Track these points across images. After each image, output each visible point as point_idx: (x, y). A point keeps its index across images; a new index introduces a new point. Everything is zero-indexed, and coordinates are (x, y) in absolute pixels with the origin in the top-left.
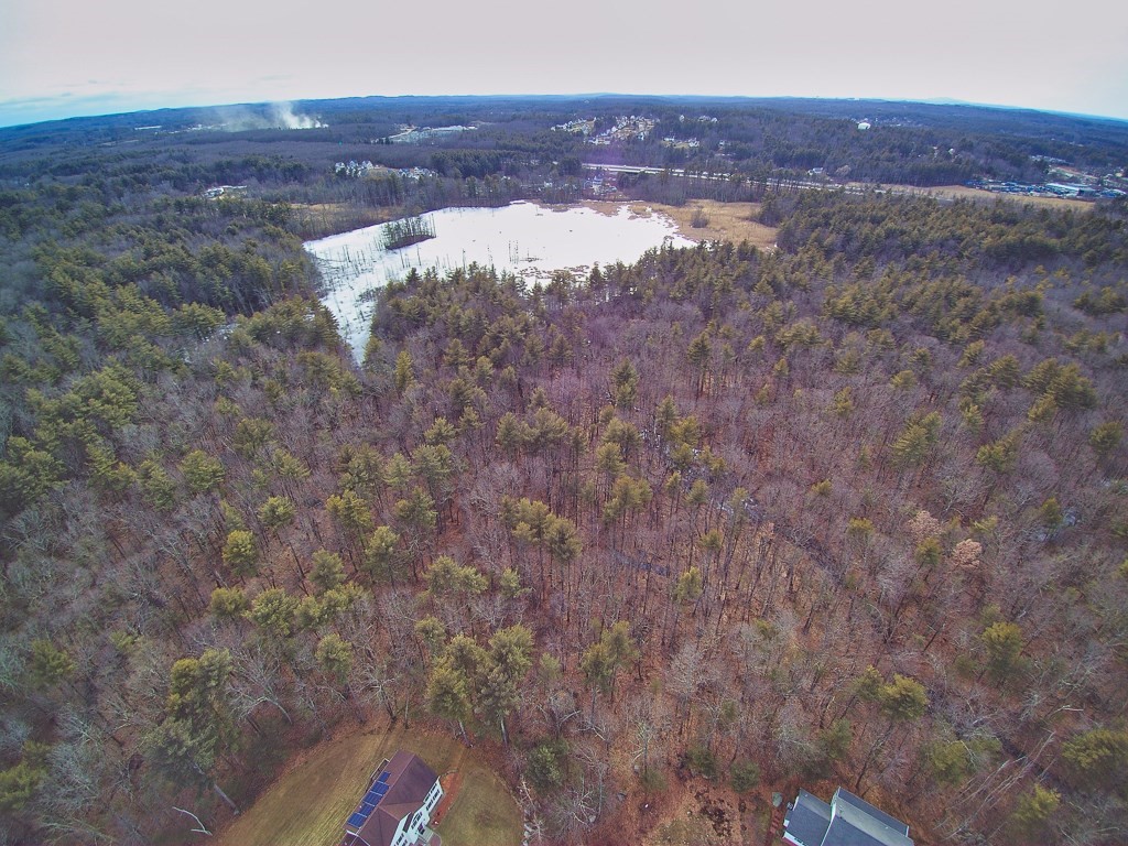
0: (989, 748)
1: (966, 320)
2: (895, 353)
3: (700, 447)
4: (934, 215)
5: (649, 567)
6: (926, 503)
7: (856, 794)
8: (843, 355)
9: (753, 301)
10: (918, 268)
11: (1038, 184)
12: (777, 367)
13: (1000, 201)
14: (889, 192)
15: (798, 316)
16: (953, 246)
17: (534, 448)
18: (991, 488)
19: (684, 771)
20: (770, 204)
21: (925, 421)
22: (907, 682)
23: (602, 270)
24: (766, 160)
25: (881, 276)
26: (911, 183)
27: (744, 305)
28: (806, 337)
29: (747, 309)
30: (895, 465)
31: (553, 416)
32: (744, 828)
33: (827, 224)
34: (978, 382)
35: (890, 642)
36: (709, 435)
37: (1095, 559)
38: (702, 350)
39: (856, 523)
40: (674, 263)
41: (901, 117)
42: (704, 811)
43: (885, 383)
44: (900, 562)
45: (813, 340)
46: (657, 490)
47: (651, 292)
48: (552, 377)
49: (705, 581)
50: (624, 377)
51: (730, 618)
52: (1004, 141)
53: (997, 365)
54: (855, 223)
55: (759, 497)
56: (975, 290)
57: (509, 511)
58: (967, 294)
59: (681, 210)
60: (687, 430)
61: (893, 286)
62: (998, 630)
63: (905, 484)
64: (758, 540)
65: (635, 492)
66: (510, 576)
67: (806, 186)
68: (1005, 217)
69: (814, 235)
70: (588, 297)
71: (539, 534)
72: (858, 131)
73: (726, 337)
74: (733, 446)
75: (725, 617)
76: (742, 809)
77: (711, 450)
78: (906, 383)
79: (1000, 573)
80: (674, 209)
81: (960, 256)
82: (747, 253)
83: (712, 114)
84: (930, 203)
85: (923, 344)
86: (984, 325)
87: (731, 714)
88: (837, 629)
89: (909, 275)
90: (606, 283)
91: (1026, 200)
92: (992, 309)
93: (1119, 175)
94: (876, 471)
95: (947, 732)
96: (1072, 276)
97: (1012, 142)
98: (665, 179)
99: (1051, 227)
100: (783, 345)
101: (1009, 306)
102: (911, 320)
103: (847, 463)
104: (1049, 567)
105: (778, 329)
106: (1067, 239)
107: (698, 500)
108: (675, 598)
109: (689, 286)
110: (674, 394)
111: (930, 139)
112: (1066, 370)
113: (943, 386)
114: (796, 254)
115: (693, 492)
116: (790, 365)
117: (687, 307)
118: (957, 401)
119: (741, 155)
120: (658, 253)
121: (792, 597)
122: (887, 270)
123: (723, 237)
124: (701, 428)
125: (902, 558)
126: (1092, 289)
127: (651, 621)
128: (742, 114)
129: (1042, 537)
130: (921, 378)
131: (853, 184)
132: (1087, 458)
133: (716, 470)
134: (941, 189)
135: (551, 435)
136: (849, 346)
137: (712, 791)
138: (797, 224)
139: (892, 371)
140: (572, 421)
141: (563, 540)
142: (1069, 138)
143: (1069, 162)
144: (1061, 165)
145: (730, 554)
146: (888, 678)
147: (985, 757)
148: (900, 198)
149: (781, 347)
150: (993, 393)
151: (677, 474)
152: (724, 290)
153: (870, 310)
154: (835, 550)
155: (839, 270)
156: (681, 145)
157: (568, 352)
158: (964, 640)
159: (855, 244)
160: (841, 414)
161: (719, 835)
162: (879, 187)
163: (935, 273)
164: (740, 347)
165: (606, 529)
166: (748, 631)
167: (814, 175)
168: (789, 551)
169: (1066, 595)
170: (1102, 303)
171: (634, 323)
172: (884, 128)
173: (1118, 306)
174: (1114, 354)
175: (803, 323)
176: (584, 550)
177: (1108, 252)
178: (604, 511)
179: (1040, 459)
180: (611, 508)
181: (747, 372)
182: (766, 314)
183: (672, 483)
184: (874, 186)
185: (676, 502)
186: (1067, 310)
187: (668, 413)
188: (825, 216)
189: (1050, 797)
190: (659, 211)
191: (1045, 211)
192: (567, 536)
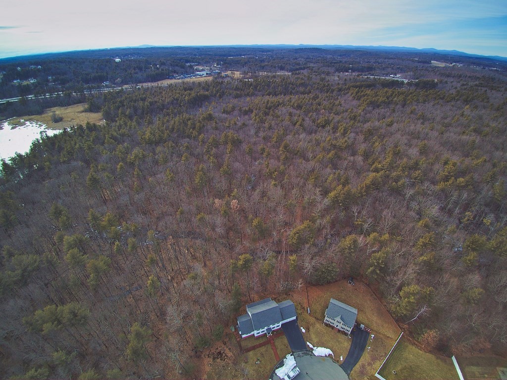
0: (273, 257)
1: (194, 128)
2: (177, 149)
3: (120, 225)
4: (164, 92)
5: (130, 292)
6: (216, 196)
7: (252, 303)
8: (160, 157)
9: (107, 149)
10: (168, 114)
11: (193, 74)
12: (135, 173)
13: (184, 82)
14: (142, 86)
15: (132, 148)
16: (175, 102)
17: (24, 281)
18: (230, 181)
19: (198, 354)
20: (91, 102)
21: (200, 169)
22: (243, 256)
23: (9, 162)
24: (78, 82)
25: (157, 122)
26: (149, 82)
27: (104, 152)
28: (140, 156)
29: (106, 153)
30: (199, 189)
31: (24, 257)
32: (230, 349)
33: (123, 106)
34: (208, 149)
35: (232, 248)
36: (121, 217)
37: (265, 186)
38: (94, 181)
39: (199, 217)
40: (53, 144)
41: (132, 54)
42: (214, 359)
43: (180, 161)
44: (219, 221)
45: (144, 156)
46: (111, 256)
47: (48, 163)
48: (10, 236)
49: (159, 278)
50: (58, 213)
51: (177, 283)
52: (174, 59)
53: (210, 140)
54: (135, 102)
55: (159, 229)
56: (191, 117)
57: (31, 325)
58: (189, 119)
59: (43, 116)
60: (109, 221)
61: (163, 124)
62: (255, 222)
63: (206, 194)
64: (169, 246)
65: (101, 264)
66: (58, 356)
67: (106, 90)
68: (189, 88)
69: (120, 111)
70: (8, 181)
71: (59, 322)
72: (116, 63)
73: (104, 170)
74: (136, 216)
75: (175, 284)
76: (225, 344)
77: (127, 223)
78: (187, 158)
79: (246, 205)
80: (39, 117)
81: (180, 106)
82: (92, 128)
83: (37, 64)
84: (160, 88)
85: (185, 142)
86: (200, 128)
87: (200, 317)
88: (214, 256)
89: (167, 118)
90: (16, 168)
91: (192, 80)
92: (199, 122)
93: (215, 65)
94: (195, 194)
95: (261, 262)
96: (217, 103)
97: (178, 60)
98: (24, 102)
99: (203, 88)
100: (133, 163)
101: (204, 119)
102: (176, 135)
103: (184, 197)
104: (256, 195)
105: (127, 157)
106: (210, 91)
107: (134, 247)
108: (151, 294)
109: (69, 153)
110: (92, 208)
111: (148, 62)
112: (229, 134)
113: (199, 154)
114: (116, 122)
115: (130, 246)
116: (140, 170)
117: (74, 163)
118: (206, 158)
119: (63, 82)
120: (41, 141)
121: (194, 257)
122: (158, 118)
123: (75, 123)
124: (116, 216)
125: (219, 219)
126: (224, 105)
127: (146, 312)
128: (54, 62)
129: (250, 188)
130: (190, 154)
131: (126, 86)
132: (248, 158)
133: (134, 230)
134: (161, 82)
135: (30, 268)
136: (160, 152)
137: (211, 349)
138: (109, 108)
139: (180, 156)
140: (38, 252)
141: (75, 315)
142: (195, 55)
143: (199, 64)
144: (197, 65)
145: (162, 260)
146: (237, 259)
147: (274, 260)
148: (148, 88)
149: (132, 164)
150: (214, 150)
151: (117, 243)
152: (90, 148)
153: (160, 136)
154: (198, 230)
155: (139, 124)
156: (25, 83)
157: (13, 217)
158: (249, 231)
159: (140, 111)
160: (171, 180)
161: (224, 360)
162: (137, 86)
163: (175, 115)
164: (113, 172)
165: (96, 292)
166: (187, 282)
167: (106, 85)
168: (183, 242)
169: (264, 200)
170: (229, 109)
171: (47, 183)
172: (127, 60)
173: (233, 109)
174: (239, 124)
175: (136, 151)
176: (91, 310)
177: (223, 92)
178: (89, 284)
179: (237, 165)
180: (92, 280)
181: (123, 181)
182: (117, 152)
183: (117, 248)
184: (135, 85)
185: (124, 255)
186: (221, 115)
187: (95, 218)
188: (121, 102)
189: (294, 257)
190: (29, 120)
191: (199, 83)
192: (76, 311)
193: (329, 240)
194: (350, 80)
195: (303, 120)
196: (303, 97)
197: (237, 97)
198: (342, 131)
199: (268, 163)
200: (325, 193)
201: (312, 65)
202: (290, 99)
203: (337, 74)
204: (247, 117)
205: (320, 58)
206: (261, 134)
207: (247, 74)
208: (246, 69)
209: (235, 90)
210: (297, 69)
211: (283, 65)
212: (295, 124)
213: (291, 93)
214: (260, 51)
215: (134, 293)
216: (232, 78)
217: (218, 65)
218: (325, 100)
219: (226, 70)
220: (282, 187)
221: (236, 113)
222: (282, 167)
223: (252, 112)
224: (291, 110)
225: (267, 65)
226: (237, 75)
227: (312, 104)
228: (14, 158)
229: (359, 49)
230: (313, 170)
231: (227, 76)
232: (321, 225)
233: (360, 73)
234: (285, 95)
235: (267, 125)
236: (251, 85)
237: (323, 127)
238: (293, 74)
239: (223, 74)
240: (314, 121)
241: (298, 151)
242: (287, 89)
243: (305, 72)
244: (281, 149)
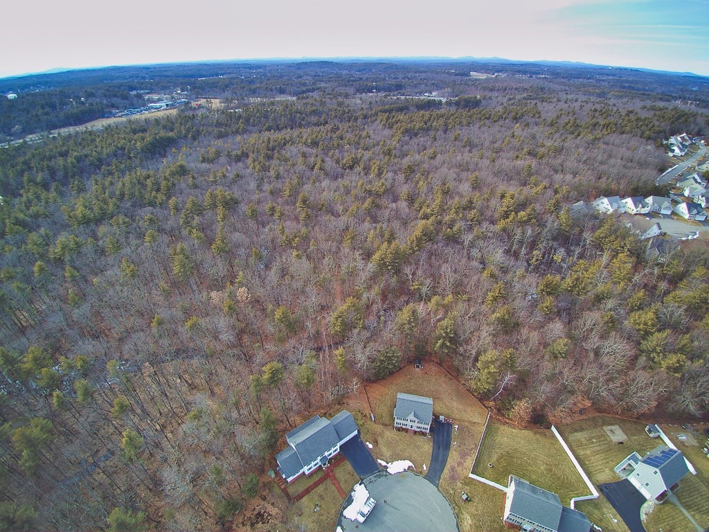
0: (312, 357)
1: (158, 190)
2: (135, 225)
3: (56, 362)
4: (98, 140)
5: (96, 464)
6: (210, 288)
7: (292, 429)
8: (106, 243)
9: (11, 242)
10: (111, 173)
11: (144, 107)
12: (67, 275)
13: (130, 121)
14: (59, 134)
15: (55, 235)
16: (120, 153)
18: (230, 261)
19: (227, 525)
21: (178, 251)
22: (268, 366)
25: (92, 186)
26: (71, 125)
27: (6, 249)
28: (72, 245)
29: (11, 250)
30: (182, 281)
32: (273, 504)
33: (30, 168)
34: (187, 218)
35: (249, 359)
36: (56, 350)
37: (284, 260)
39: (189, 323)
41: (35, 85)
42: (252, 525)
43: (142, 245)
44: (222, 323)
45: (78, 245)
46: (52, 416)
49: (139, 431)
51: (172, 432)
52: (110, 87)
53: (189, 205)
54: (50, 160)
55: (126, 357)
56: (151, 173)
58: (148, 177)
60: (35, 359)
61: (104, 189)
62: (278, 314)
63: (195, 287)
64: (148, 379)
65: (35, 432)
68: (141, 129)
69: (25, 179)
72: (10, 100)
73: (10, 278)
74: (80, 343)
75: (170, 435)
76: (264, 499)
77: (67, 358)
78: (153, 238)
79: (260, 292)
81: (130, 158)
84: (91, 133)
85: (146, 213)
86: (168, 189)
87: (218, 472)
88: (225, 377)
89: (109, 179)
91: (143, 117)
92: (166, 179)
93: (179, 92)
94: (176, 291)
95: (296, 367)
96: (190, 148)
97: (115, 86)
99: (165, 127)
100: (60, 258)
101: (173, 174)
102: (129, 204)
103: (158, 297)
104: (273, 275)
105: (48, 251)
106: (176, 131)
107: (88, 393)
108: (131, 459)
111: (63, 95)
112: (218, 192)
113: (172, 229)
114: (21, 196)
115: (79, 393)
116: (75, 268)
118: (185, 232)
121: (192, 387)
122: (93, 182)
125: (222, 320)
126: (203, 150)
127: (130, 489)
129: (262, 266)
130: (158, 231)
131: (31, 136)
132: (252, 224)
133: (82, 366)
134: (92, 123)
136: (105, 235)
137: (246, 513)
139: (141, 236)
142: (143, 78)
143: (151, 91)
144: (148, 93)
145: (139, 403)
146: (261, 373)
147: (314, 361)
148: (70, 136)
149: (59, 261)
150: (197, 220)
153: (101, 209)
154: (192, 345)
155: (61, 194)
158: (271, 329)
159: (60, 174)
160: (133, 276)
161: (268, 522)
162: (51, 134)
163: (123, 173)
164: (27, 278)
166: (188, 426)
168: (170, 367)
169: (286, 280)
170: (211, 155)
172: (27, 95)
173: (218, 154)
174: (231, 176)
175: (63, 238)
176: (36, 509)
177: (198, 131)
179: (237, 236)
180: (26, 461)
181: (48, 291)
182: (30, 246)
183: (58, 401)
184: (46, 133)
185: (74, 410)
186: (199, 165)
188: (25, 163)
189: (340, 350)
191: (156, 120)
192: (12, 516)
193: (382, 318)
194: (376, 102)
195: (323, 161)
196: (318, 130)
197: (220, 136)
198: (376, 171)
199: (283, 228)
200: (368, 256)
201: (323, 85)
202: (301, 133)
203: (358, 95)
204: (240, 164)
205: (332, 75)
206: (267, 187)
207: (231, 102)
208: (228, 94)
209: (216, 126)
210: (303, 92)
211: (283, 86)
212: (313, 168)
213: (300, 126)
214: (246, 68)
215: (102, 465)
216: (209, 110)
217: (183, 91)
218: (347, 132)
219: (197, 98)
220: (309, 258)
221: (223, 160)
222: (304, 230)
223: (247, 156)
224: (305, 149)
225: (260, 88)
226: (216, 103)
227: (331, 138)
229: (382, 62)
230: (347, 228)
231: (200, 107)
232: (369, 299)
233: (387, 93)
234: (292, 129)
235: (272, 173)
236: (240, 117)
237: (351, 168)
238: (298, 99)
239: (194, 104)
240: (338, 162)
241: (323, 205)
242: (294, 120)
243: (316, 95)
244: (298, 204)
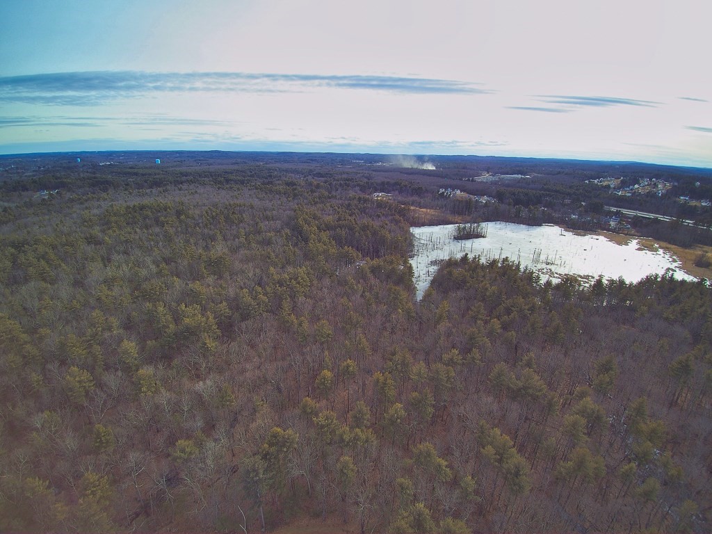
17: (515, 395)
23: (605, 281)
31: (536, 377)
38: (685, 368)
40: (672, 290)
47: (645, 308)
48: (543, 348)
50: (606, 368)
57: (482, 433)
59: (687, 251)
66: (469, 481)
70: (588, 299)
71: (500, 461)
80: (680, 249)
90: (606, 292)
98: (674, 226)
109: (684, 312)
110: (649, 396)
117: (677, 328)
120: (659, 280)
124: (668, 434)
135: (530, 391)
140: (550, 385)
141: (517, 474)
151: (634, 465)
156: (694, 203)
157: (562, 335)
171: (625, 329)
178: (558, 467)
187: (639, 411)
190: (666, 249)
228: (613, 280)
